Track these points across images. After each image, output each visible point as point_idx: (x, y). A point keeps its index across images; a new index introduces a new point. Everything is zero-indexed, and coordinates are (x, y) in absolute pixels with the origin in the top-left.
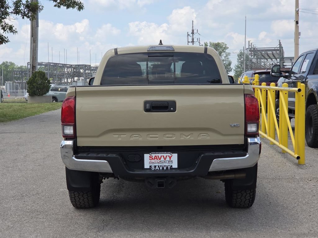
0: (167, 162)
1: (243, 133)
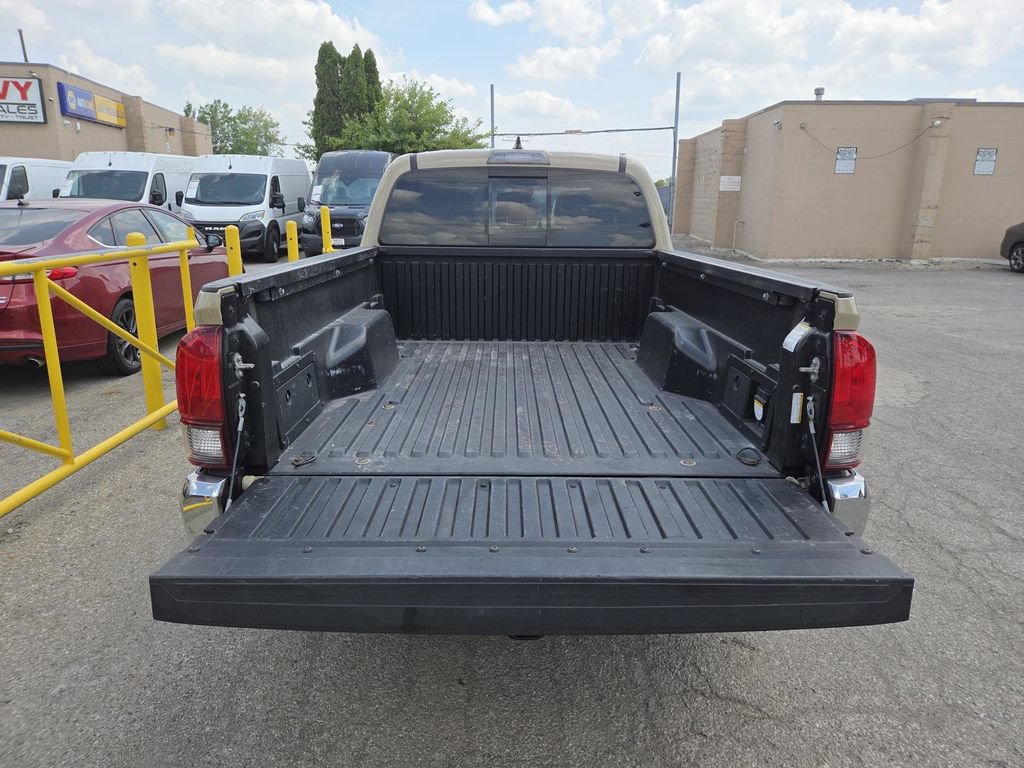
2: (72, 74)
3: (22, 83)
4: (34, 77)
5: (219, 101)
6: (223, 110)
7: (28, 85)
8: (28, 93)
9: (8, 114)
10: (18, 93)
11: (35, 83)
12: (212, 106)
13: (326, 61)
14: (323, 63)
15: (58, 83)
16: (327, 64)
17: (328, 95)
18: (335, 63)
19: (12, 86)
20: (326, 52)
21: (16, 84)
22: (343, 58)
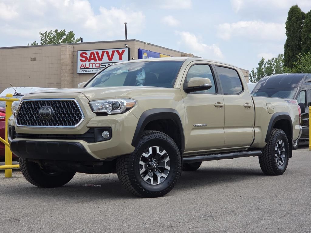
2: (148, 44)
3: (120, 51)
4: (127, 47)
7: (123, 51)
8: (123, 56)
10: (118, 56)
11: (127, 50)
12: (276, 59)
13: (292, 19)
14: (291, 20)
15: (138, 49)
16: (292, 21)
17: (292, 41)
18: (298, 19)
19: (116, 53)
20: (293, 13)
21: (118, 52)
22: (304, 14)
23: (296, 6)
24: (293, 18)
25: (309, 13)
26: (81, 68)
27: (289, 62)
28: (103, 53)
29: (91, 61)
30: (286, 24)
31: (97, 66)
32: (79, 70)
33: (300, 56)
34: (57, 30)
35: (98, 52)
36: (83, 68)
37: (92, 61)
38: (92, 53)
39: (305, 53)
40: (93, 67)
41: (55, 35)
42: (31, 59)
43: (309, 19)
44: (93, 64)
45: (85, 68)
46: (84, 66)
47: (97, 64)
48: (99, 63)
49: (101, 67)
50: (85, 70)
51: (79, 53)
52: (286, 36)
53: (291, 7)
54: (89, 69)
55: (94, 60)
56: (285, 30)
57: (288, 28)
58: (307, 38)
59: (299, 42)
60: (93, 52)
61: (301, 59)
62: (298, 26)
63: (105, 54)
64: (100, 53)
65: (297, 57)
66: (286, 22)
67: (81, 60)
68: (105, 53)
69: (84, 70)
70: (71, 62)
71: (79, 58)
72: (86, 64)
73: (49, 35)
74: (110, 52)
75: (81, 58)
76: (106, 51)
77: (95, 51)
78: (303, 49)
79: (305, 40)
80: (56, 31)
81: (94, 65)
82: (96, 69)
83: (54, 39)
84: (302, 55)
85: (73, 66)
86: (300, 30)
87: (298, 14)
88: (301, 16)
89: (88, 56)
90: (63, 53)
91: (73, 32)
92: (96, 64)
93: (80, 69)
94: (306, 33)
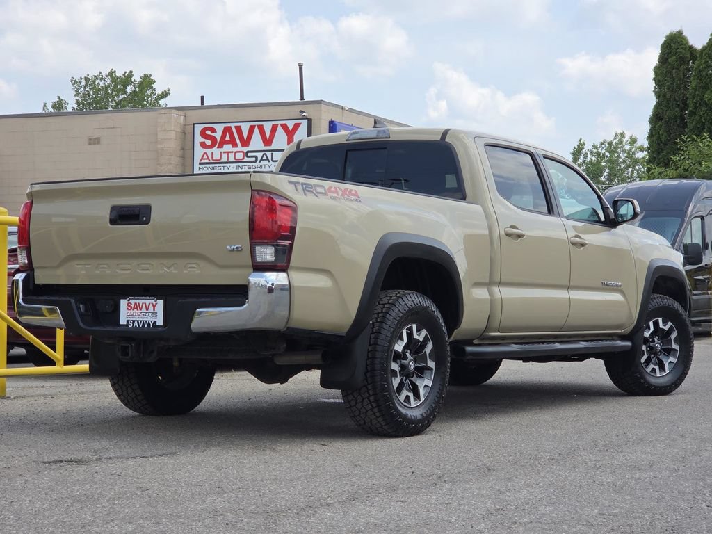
0: (150, 314)
1: (250, 263)
2: (350, 110)
3: (290, 125)
4: (304, 117)
5: (622, 135)
6: (627, 147)
7: (297, 126)
8: (295, 137)
9: (271, 163)
10: (285, 137)
11: (304, 123)
12: (610, 143)
13: (669, 60)
14: (665, 63)
15: (330, 122)
16: (669, 63)
17: (668, 108)
18: (683, 61)
19: (280, 130)
20: (671, 47)
21: (285, 127)
22: (695, 50)
23: (680, 33)
24: (672, 60)
25: (704, 48)
26: (203, 161)
27: (659, 153)
28: (252, 129)
29: (225, 145)
30: (655, 72)
31: (237, 158)
32: (197, 166)
33: (684, 142)
34: (115, 72)
35: (240, 126)
36: (207, 161)
37: (228, 147)
38: (227, 130)
39: (695, 136)
40: (228, 160)
41: (109, 82)
42: (90, 139)
43: (704, 61)
44: (228, 153)
45: (212, 161)
46: (208, 158)
47: (237, 154)
48: (243, 152)
49: (246, 159)
50: (211, 166)
51: (198, 129)
52: (655, 98)
53: (668, 33)
54: (219, 165)
55: (230, 145)
56: (653, 84)
57: (659, 81)
58: (700, 103)
59: (682, 111)
60: (230, 127)
61: (686, 147)
62: (682, 77)
63: (256, 132)
64: (245, 129)
65: (677, 144)
66: (655, 67)
67: (203, 145)
68: (256, 128)
69: (208, 166)
70: (179, 148)
71: (198, 139)
72: (212, 153)
73: (94, 82)
74: (268, 127)
75: (203, 140)
76: (258, 126)
77: (233, 126)
78: (690, 126)
79: (696, 108)
80: (111, 74)
81: (231, 156)
82: (236, 165)
83: (107, 91)
84: (688, 140)
85: (183, 157)
86: (685, 86)
87: (681, 50)
88: (689, 56)
89: (218, 136)
90: (163, 129)
91: (151, 75)
92: (235, 153)
93: (200, 164)
94: (697, 93)
